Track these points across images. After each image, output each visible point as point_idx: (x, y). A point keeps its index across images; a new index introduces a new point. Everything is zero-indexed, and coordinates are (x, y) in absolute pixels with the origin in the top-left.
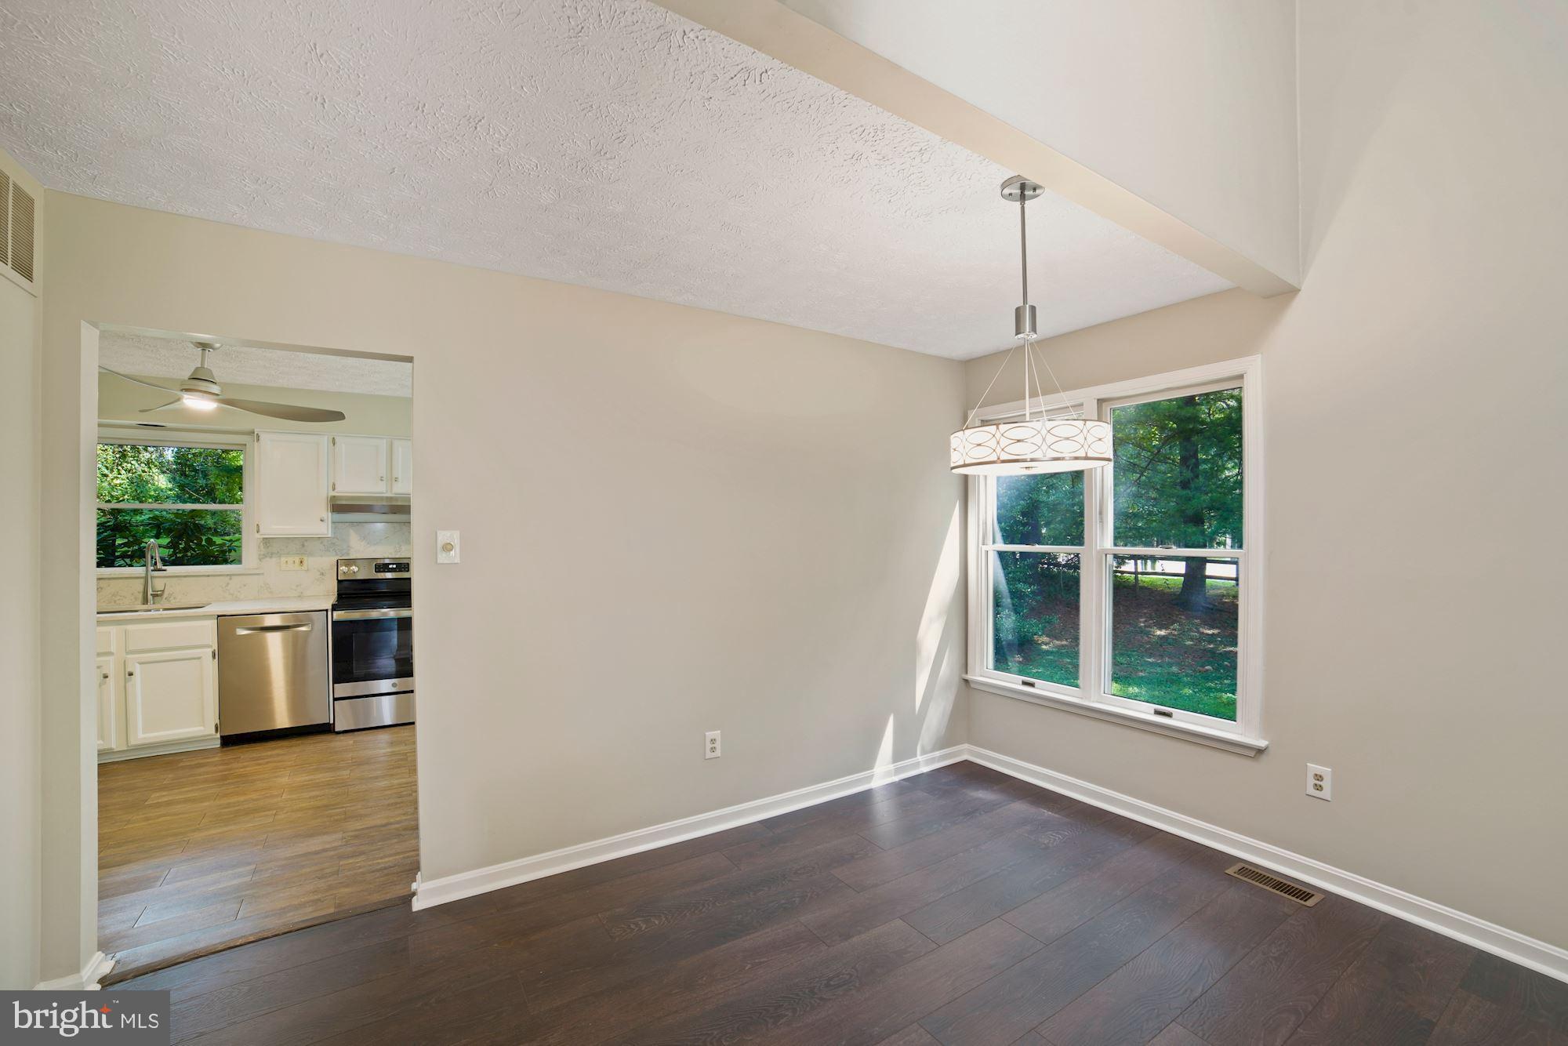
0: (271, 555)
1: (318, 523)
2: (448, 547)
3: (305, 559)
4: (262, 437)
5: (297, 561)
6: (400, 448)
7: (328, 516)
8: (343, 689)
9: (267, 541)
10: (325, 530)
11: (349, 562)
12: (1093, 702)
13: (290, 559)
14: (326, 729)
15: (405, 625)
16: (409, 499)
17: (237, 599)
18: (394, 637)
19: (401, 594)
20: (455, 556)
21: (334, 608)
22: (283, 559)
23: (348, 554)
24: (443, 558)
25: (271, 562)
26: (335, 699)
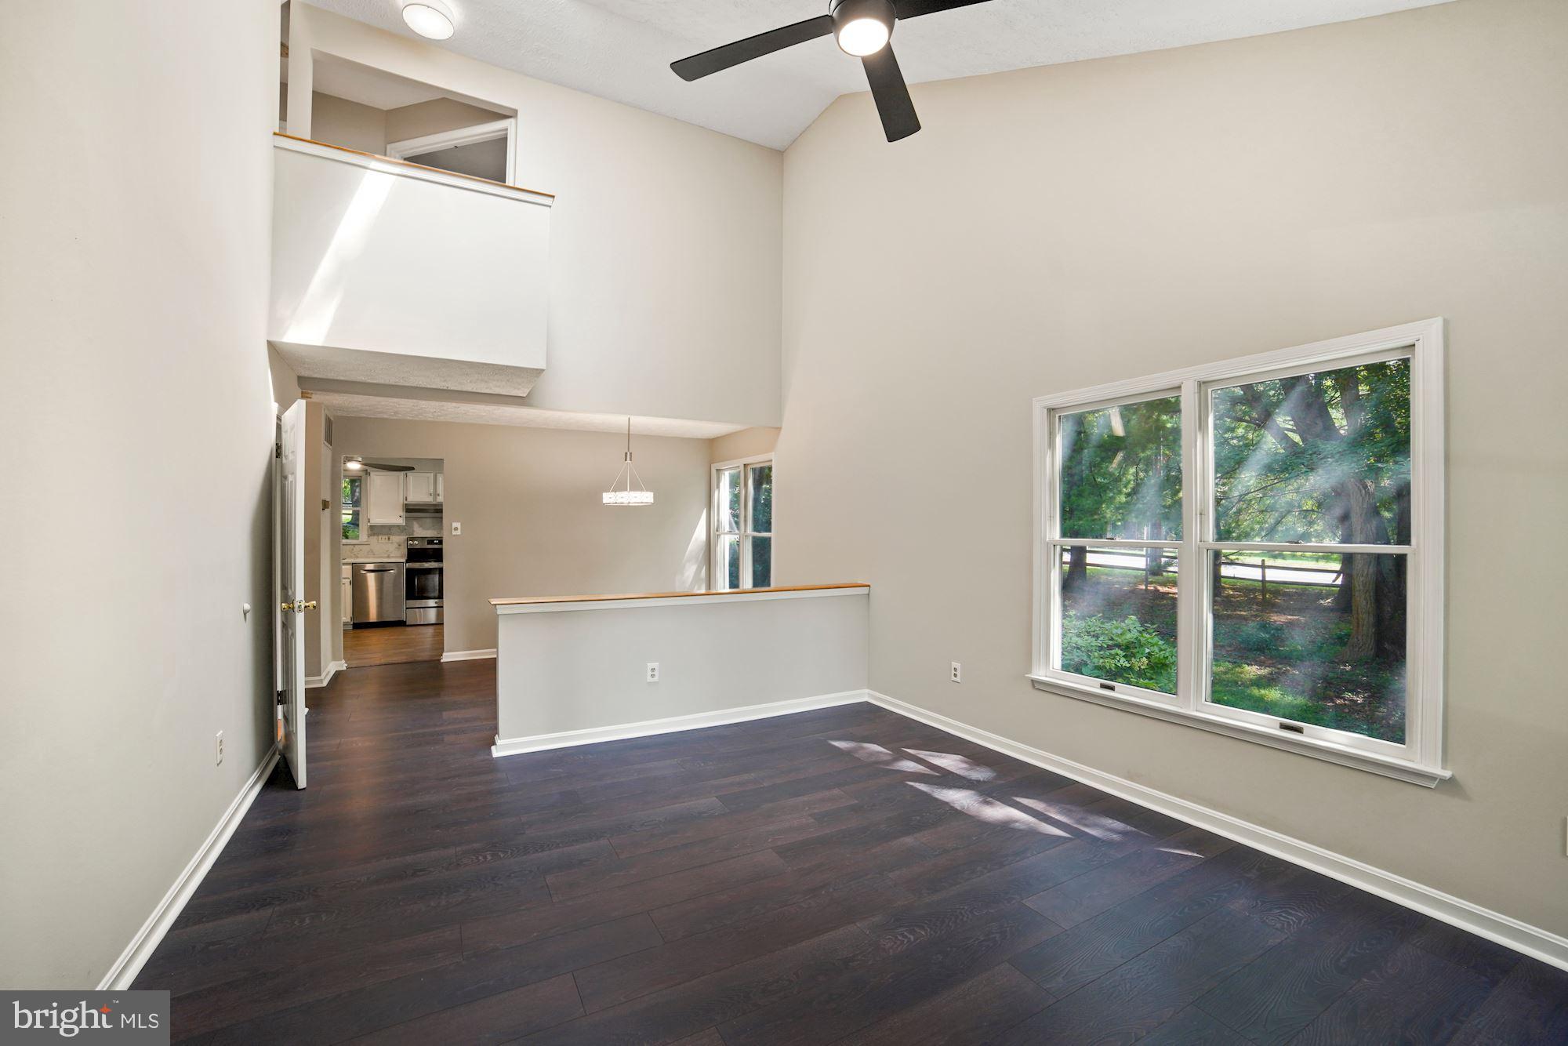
0: (374, 535)
1: (397, 518)
2: (456, 529)
3: (391, 537)
4: (372, 474)
5: (386, 537)
6: (440, 479)
7: (403, 514)
8: (412, 603)
9: (372, 527)
10: (401, 522)
11: (413, 539)
13: (384, 537)
14: (401, 624)
15: (441, 571)
16: (442, 505)
17: (357, 557)
18: (436, 578)
19: (438, 555)
20: (459, 532)
21: (407, 562)
22: (380, 537)
23: (412, 534)
24: (454, 533)
25: (374, 539)
26: (407, 608)
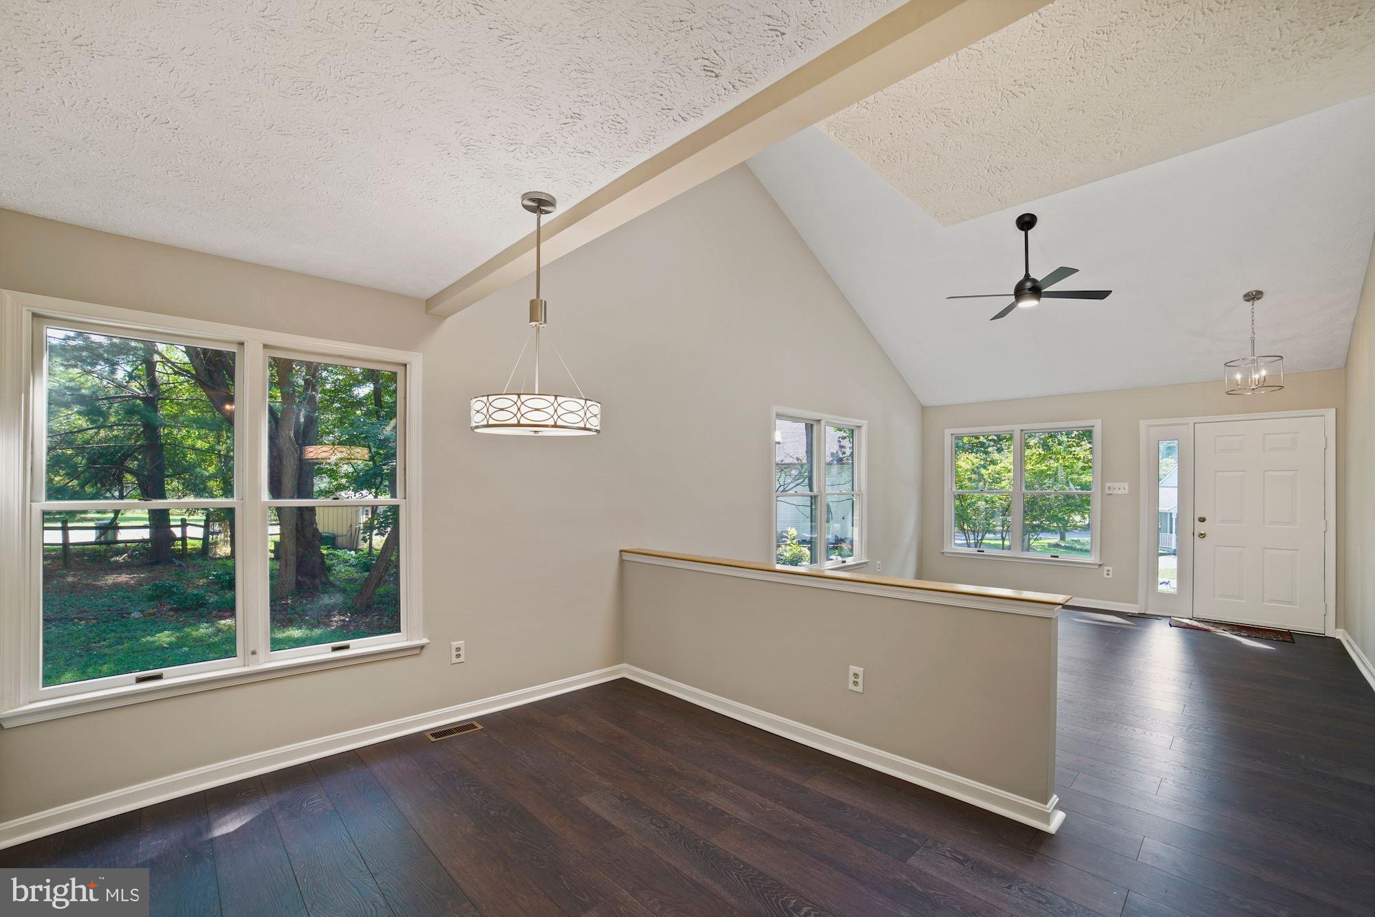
12: (262, 664)
